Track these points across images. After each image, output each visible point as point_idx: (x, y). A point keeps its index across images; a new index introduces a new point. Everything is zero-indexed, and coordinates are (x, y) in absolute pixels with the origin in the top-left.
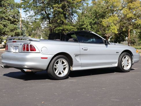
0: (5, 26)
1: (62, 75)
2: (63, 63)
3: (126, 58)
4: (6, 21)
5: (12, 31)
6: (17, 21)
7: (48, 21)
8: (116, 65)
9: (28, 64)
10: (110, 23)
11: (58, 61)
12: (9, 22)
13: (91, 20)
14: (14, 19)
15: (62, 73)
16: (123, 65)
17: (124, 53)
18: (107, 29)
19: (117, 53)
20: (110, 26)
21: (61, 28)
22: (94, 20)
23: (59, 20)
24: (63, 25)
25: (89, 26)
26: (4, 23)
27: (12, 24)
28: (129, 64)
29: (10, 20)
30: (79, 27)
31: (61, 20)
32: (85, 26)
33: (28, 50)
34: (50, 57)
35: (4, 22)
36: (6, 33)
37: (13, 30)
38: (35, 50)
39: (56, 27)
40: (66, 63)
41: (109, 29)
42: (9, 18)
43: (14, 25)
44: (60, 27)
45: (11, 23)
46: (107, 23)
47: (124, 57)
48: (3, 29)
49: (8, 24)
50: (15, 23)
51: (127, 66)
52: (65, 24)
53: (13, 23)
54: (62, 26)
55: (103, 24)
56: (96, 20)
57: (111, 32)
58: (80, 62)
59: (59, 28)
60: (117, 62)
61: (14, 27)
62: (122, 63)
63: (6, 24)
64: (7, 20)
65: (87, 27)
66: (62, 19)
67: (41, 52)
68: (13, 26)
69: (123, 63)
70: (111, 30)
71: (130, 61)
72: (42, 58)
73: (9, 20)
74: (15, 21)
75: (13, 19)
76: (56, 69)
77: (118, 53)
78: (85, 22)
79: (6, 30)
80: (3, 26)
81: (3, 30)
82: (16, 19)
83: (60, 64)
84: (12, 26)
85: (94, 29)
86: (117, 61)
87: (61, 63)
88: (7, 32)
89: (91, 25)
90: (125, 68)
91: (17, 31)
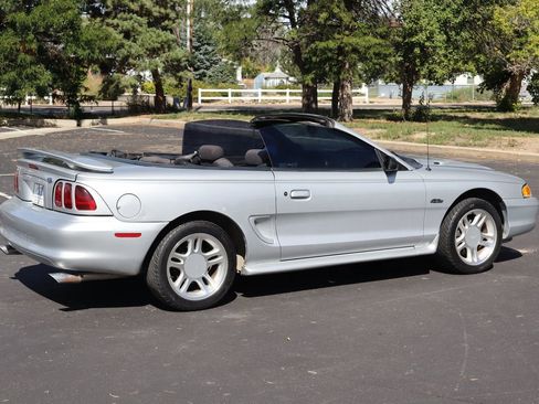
0: (127, 34)
1: (202, 294)
2: (206, 247)
3: (476, 219)
4: (131, 18)
5: (153, 52)
6: (173, 15)
7: (287, 14)
8: (431, 248)
9: (68, 256)
10: (529, 22)
11: (186, 244)
12: (144, 20)
13: (448, 14)
14: (163, 10)
15: (200, 284)
16: (459, 248)
17: (469, 200)
18: (515, 43)
19: (434, 201)
20: (526, 33)
21: (332, 44)
22: (458, 12)
23: (324, 15)
24: (339, 33)
25: (440, 38)
26: (127, 25)
27: (154, 29)
28: (489, 241)
29: (148, 13)
30: (400, 39)
31: (333, 15)
32: (421, 37)
33: (69, 205)
34: (151, 229)
35: (126, 19)
36: (131, 60)
37: (159, 49)
38: (95, 208)
39: (312, 39)
40: (217, 248)
41: (522, 44)
42: (142, 7)
43: (162, 33)
44: (328, 39)
45: (150, 25)
46: (516, 22)
47: (465, 217)
48: (122, 46)
49: (140, 29)
50: (166, 22)
51: (480, 248)
52: (347, 28)
53: (156, 22)
54: (336, 36)
55: (500, 23)
56: (466, 13)
57: (528, 54)
58: (276, 244)
59: (322, 45)
60: (434, 236)
61: (160, 39)
62: (458, 240)
63: (133, 28)
64: (136, 12)
65: (428, 39)
66: (336, 11)
67: (115, 212)
68: (159, 36)
69: (464, 239)
70: (530, 47)
71: (491, 232)
72: (118, 235)
73: (143, 12)
74: (166, 17)
75: (157, 8)
76: (175, 273)
77: (440, 201)
78: (423, 22)
79: (133, 51)
80: (122, 35)
81: (123, 50)
82: (169, 11)
83: (193, 252)
84: (152, 36)
85: (457, 48)
86: (436, 232)
87: (196, 251)
88: (135, 59)
89: (446, 33)
90: (469, 260)
91: (172, 54)
